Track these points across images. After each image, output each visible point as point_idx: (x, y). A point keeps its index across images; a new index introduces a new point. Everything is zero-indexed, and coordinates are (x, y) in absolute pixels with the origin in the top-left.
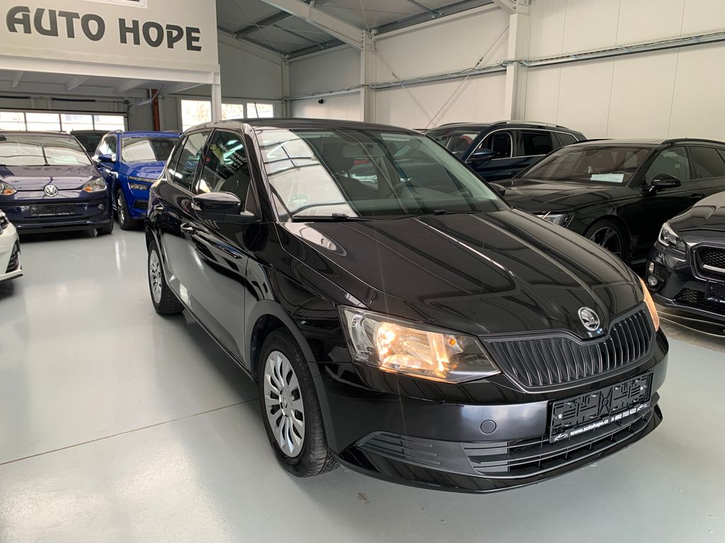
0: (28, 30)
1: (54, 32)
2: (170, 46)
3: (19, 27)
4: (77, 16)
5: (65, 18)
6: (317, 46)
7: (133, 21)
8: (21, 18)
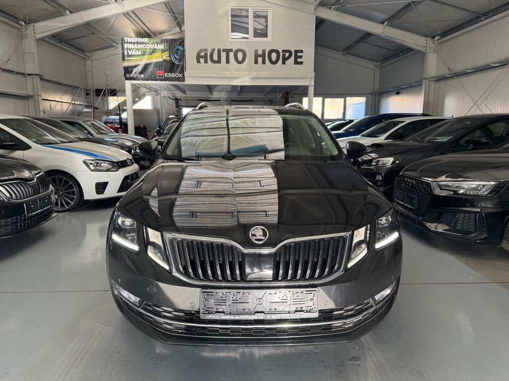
0: (206, 62)
1: (219, 61)
2: (284, 63)
3: (202, 60)
4: (231, 50)
5: (225, 53)
6: (398, 54)
7: (263, 50)
8: (203, 55)
